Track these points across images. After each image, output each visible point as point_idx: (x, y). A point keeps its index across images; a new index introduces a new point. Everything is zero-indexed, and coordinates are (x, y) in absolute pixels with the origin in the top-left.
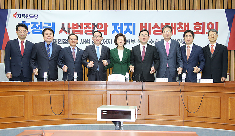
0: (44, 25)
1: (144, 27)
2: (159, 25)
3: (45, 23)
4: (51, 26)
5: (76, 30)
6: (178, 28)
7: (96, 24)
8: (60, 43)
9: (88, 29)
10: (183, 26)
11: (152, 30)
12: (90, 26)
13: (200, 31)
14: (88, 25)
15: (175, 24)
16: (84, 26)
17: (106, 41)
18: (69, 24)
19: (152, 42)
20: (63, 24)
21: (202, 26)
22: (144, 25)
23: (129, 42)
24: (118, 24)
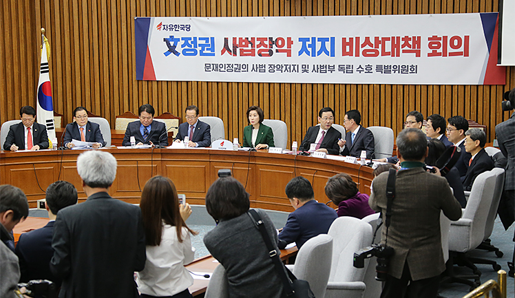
0: (199, 42)
1: (348, 44)
2: (372, 41)
3: (200, 39)
4: (210, 43)
5: (245, 48)
6: (403, 46)
7: (274, 40)
8: (221, 70)
9: (262, 48)
10: (410, 43)
11: (361, 50)
12: (265, 42)
13: (438, 51)
14: (262, 40)
15: (398, 38)
16: (257, 43)
17: (290, 68)
18: (234, 39)
19: (360, 69)
20: (226, 40)
21: (441, 42)
22: (348, 41)
23: (325, 69)
24: (308, 40)
